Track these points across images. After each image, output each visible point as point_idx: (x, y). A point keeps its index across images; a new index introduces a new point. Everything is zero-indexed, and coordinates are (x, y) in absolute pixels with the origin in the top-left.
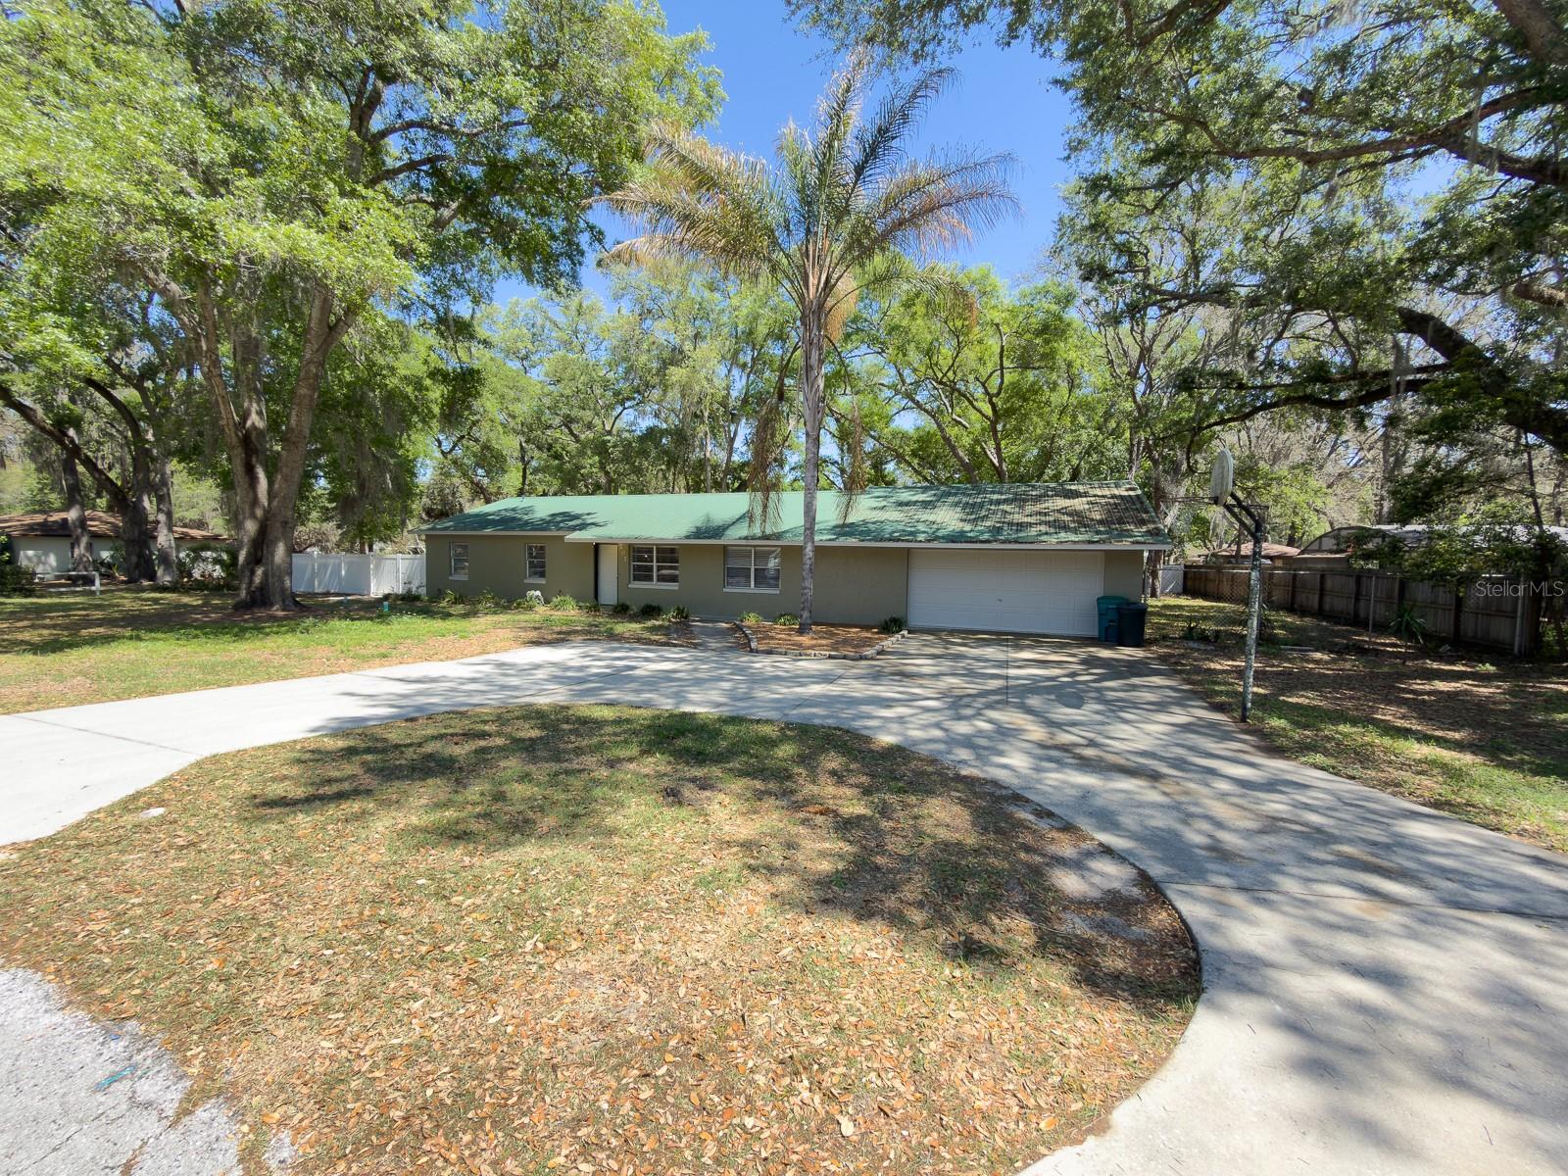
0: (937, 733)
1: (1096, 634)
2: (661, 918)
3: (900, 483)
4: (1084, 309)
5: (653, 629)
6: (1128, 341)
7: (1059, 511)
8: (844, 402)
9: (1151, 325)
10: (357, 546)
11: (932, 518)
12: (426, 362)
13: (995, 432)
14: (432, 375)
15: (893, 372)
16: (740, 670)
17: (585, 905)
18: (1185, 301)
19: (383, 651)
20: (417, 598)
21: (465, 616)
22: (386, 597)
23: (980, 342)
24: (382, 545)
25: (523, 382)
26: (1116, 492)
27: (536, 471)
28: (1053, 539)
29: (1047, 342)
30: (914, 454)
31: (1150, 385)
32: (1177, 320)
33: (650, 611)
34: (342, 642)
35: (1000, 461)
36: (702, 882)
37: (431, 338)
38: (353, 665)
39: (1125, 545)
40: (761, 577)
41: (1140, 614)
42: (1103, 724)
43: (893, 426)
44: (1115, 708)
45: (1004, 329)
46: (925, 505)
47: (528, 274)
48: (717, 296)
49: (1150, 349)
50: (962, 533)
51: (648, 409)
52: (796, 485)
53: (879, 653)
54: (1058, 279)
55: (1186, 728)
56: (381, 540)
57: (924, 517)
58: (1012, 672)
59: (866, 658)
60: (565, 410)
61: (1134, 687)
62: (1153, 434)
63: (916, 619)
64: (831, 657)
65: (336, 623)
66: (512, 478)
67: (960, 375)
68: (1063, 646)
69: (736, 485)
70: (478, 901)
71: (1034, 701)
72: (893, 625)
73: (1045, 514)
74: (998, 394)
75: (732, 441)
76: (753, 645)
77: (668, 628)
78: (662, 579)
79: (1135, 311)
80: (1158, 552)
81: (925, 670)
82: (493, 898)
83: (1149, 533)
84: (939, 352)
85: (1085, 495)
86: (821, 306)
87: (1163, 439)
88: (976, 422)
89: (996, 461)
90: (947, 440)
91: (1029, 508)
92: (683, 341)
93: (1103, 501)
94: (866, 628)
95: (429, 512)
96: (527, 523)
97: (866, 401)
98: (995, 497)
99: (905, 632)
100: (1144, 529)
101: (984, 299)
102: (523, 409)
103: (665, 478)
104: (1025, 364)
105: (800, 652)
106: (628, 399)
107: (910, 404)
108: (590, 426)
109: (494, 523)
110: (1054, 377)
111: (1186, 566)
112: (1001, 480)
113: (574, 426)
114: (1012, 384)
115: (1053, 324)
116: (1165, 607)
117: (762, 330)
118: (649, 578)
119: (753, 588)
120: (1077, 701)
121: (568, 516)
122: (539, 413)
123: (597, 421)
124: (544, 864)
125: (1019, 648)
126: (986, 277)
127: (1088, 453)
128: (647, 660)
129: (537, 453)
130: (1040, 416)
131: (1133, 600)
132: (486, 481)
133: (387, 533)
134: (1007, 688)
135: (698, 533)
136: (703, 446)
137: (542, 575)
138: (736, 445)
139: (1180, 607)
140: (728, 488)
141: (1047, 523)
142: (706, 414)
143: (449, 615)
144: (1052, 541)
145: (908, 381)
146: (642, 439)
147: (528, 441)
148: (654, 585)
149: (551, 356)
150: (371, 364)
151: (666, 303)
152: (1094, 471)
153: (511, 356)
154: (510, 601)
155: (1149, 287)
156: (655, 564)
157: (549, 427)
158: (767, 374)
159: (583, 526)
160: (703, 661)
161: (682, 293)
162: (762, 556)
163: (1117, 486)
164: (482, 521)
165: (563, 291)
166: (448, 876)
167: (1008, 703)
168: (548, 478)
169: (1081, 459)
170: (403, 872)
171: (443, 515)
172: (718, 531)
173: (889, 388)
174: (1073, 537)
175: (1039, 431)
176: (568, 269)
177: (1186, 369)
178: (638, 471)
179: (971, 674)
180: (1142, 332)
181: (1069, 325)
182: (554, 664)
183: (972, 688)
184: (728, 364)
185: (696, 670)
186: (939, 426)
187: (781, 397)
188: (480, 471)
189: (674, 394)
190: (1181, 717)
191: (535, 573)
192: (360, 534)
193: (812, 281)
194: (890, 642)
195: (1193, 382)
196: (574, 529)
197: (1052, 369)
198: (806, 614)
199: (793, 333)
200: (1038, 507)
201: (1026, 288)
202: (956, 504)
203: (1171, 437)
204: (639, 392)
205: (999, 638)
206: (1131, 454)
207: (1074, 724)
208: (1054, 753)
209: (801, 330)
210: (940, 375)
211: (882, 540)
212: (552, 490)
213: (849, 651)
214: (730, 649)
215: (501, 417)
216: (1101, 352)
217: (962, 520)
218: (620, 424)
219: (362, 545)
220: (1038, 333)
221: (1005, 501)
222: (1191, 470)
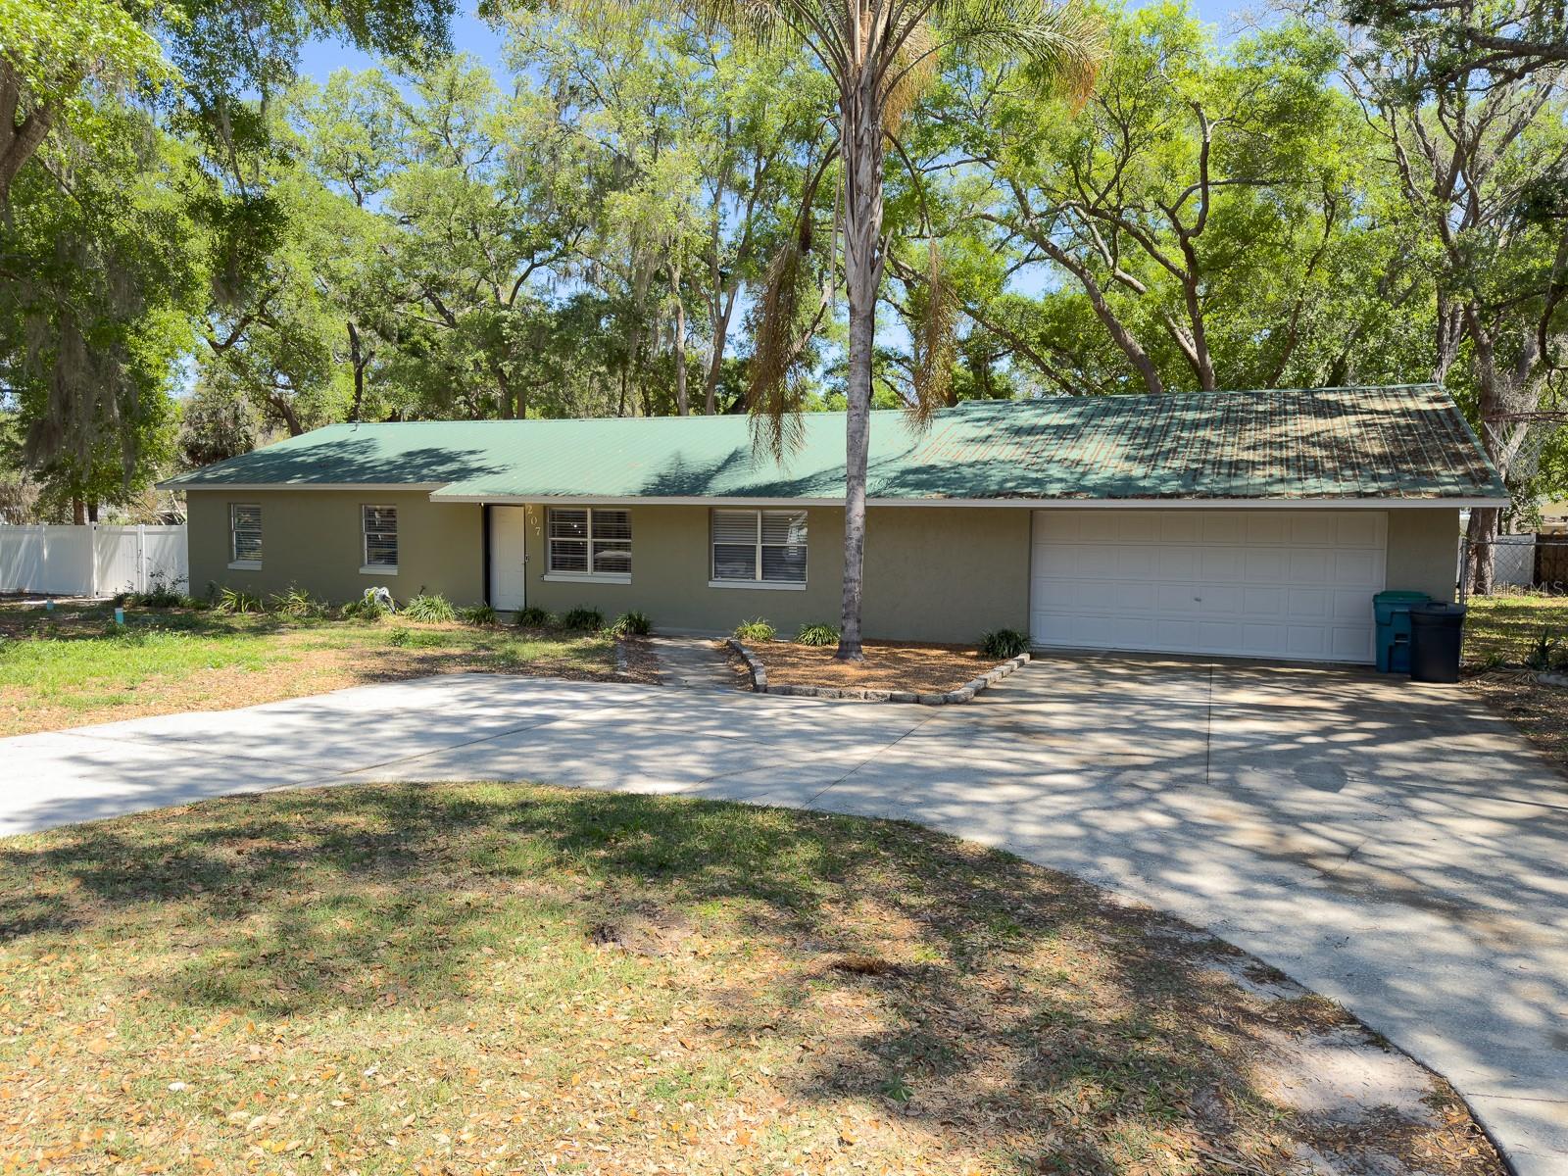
0: (1071, 830)
1: (1370, 657)
2: (586, 1150)
3: (1019, 395)
4: (1356, 75)
5: (583, 654)
6: (1435, 131)
7: (1305, 439)
8: (917, 251)
9: (1476, 103)
10: (69, 512)
11: (1074, 455)
12: (183, 188)
13: (1192, 298)
14: (195, 210)
15: (1008, 193)
16: (732, 721)
17: (457, 1127)
18: (1535, 59)
19: (113, 692)
20: (173, 601)
21: (259, 631)
22: (120, 600)
23: (1166, 136)
24: (112, 509)
25: (354, 218)
26: (1410, 404)
27: (379, 377)
28: (1294, 490)
29: (1287, 135)
30: (1045, 341)
31: (1473, 212)
32: (1524, 91)
33: (581, 622)
34: (43, 680)
35: (1201, 352)
36: (660, 1089)
37: (191, 144)
38: (62, 719)
39: (1426, 499)
40: (776, 562)
41: (1452, 623)
42: (1380, 818)
43: (1007, 291)
44: (1403, 792)
45: (1210, 112)
46: (1061, 432)
47: (360, 31)
48: (692, 61)
49: (1473, 147)
50: (1128, 480)
51: (574, 266)
52: (834, 399)
53: (978, 693)
54: (1307, 20)
55: (1529, 826)
56: (111, 500)
57: (1061, 454)
58: (1218, 727)
59: (956, 701)
60: (427, 269)
61: (1438, 755)
62: (1480, 300)
63: (1044, 635)
64: (893, 699)
65: (34, 644)
66: (340, 388)
67: (1128, 195)
68: (1313, 681)
69: (732, 400)
70: (274, 1120)
71: (1254, 779)
72: (1002, 644)
73: (1281, 446)
74: (1199, 230)
75: (723, 322)
76: (760, 678)
77: (613, 650)
78: (602, 565)
79: (1446, 77)
80: (1488, 513)
81: (1058, 722)
82: (300, 1115)
83: (1469, 477)
84: (1090, 157)
85: (1355, 410)
86: (876, 78)
87: (1497, 307)
88: (1157, 281)
89: (1193, 351)
90: (1104, 314)
91: (1251, 436)
92: (631, 146)
93: (1386, 421)
94: (956, 648)
95: (193, 451)
96: (362, 469)
97: (960, 250)
98: (1190, 416)
99: (1025, 657)
100: (1460, 470)
101: (1174, 59)
102: (354, 267)
103: (605, 387)
104: (1246, 177)
105: (837, 691)
106: (540, 248)
107: (1039, 251)
108: (473, 297)
109: (305, 469)
110: (1300, 198)
111: (1538, 536)
112: (1203, 384)
113: (446, 298)
114: (1222, 211)
115: (1298, 101)
116: (1502, 610)
117: (774, 122)
118: (580, 565)
119: (758, 582)
120: (1332, 777)
121: (435, 456)
122: (381, 276)
123: (484, 288)
124: (388, 1057)
125: (1233, 684)
126: (1177, 19)
127: (1360, 334)
128: (575, 705)
129: (379, 345)
130: (1276, 268)
131: (1440, 598)
132: (291, 396)
133: (119, 485)
134: (1208, 754)
135: (665, 485)
136: (671, 333)
137: (392, 559)
138: (729, 331)
139: (1528, 611)
140: (716, 408)
141: (1284, 462)
142: (677, 275)
143: (230, 631)
144: (1292, 494)
145: (1036, 209)
146: (565, 316)
147: (363, 324)
148: (589, 576)
149: (403, 171)
150: (88, 196)
151: (603, 74)
152: (1373, 366)
153: (336, 173)
154: (335, 607)
155: (1470, 33)
156: (589, 540)
157: (400, 299)
158: (784, 200)
159: (463, 474)
160: (670, 706)
161: (632, 57)
162: (776, 524)
163: (1412, 394)
164: (285, 465)
165: (421, 59)
166: (223, 1076)
167: (1207, 781)
168: (402, 390)
169: (1347, 347)
170: (147, 1070)
171: (217, 455)
172: (699, 482)
173: (1001, 223)
174: (1330, 486)
175: (1271, 296)
176: (427, 18)
177: (1541, 181)
178: (556, 375)
179: (1140, 729)
180: (1460, 115)
181: (1326, 103)
182: (416, 713)
183: (1144, 753)
184: (715, 182)
185: (659, 721)
186: (1090, 288)
187: (806, 241)
188: (282, 379)
189: (618, 241)
190: (1521, 807)
191: (379, 557)
192: (75, 489)
193: (860, 32)
194: (996, 674)
195: (1550, 203)
196: (446, 478)
197: (1296, 184)
198: (851, 625)
199: (830, 128)
200: (1268, 433)
201: (1251, 37)
202: (1120, 430)
203: (1511, 303)
204: (558, 236)
205: (1198, 666)
206: (1440, 338)
207: (1324, 819)
208: (1281, 868)
209: (842, 122)
210: (1093, 198)
211: (984, 495)
212: (408, 411)
213: (925, 689)
214: (722, 686)
215: (317, 281)
216: (1385, 151)
217: (1128, 458)
218: (524, 291)
219: (78, 508)
220: (1272, 120)
221: (1207, 423)
222: (1548, 362)
